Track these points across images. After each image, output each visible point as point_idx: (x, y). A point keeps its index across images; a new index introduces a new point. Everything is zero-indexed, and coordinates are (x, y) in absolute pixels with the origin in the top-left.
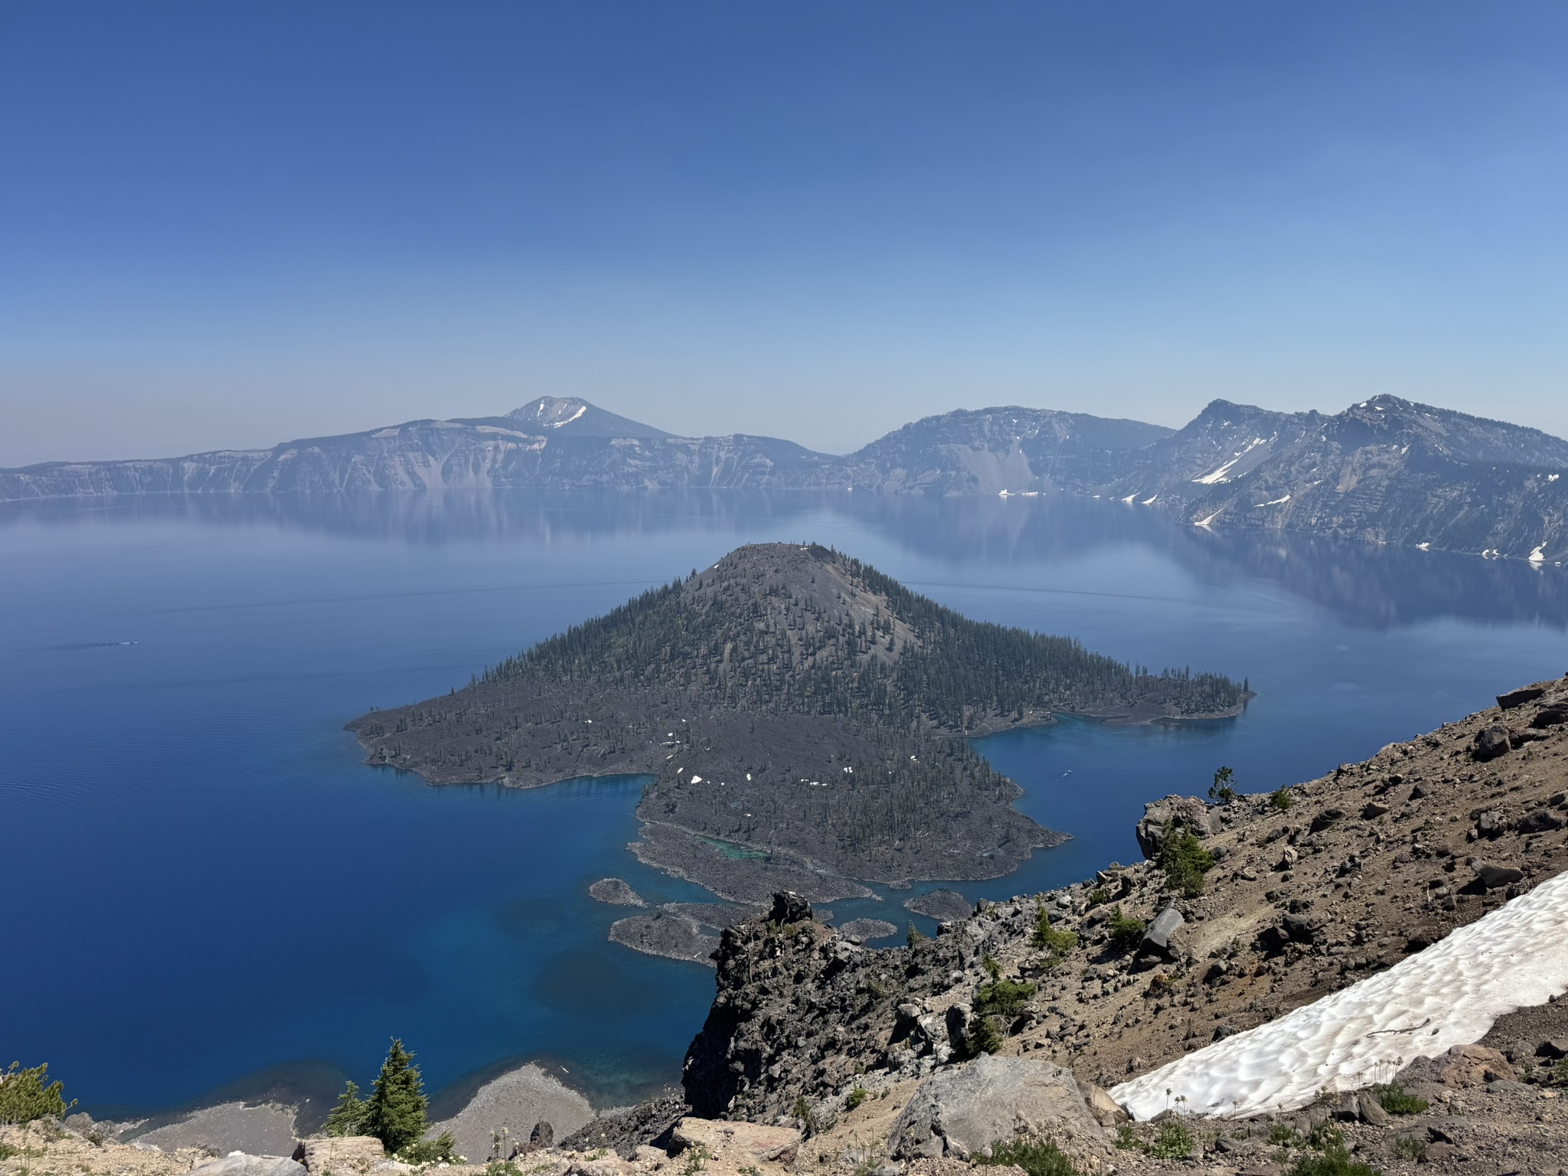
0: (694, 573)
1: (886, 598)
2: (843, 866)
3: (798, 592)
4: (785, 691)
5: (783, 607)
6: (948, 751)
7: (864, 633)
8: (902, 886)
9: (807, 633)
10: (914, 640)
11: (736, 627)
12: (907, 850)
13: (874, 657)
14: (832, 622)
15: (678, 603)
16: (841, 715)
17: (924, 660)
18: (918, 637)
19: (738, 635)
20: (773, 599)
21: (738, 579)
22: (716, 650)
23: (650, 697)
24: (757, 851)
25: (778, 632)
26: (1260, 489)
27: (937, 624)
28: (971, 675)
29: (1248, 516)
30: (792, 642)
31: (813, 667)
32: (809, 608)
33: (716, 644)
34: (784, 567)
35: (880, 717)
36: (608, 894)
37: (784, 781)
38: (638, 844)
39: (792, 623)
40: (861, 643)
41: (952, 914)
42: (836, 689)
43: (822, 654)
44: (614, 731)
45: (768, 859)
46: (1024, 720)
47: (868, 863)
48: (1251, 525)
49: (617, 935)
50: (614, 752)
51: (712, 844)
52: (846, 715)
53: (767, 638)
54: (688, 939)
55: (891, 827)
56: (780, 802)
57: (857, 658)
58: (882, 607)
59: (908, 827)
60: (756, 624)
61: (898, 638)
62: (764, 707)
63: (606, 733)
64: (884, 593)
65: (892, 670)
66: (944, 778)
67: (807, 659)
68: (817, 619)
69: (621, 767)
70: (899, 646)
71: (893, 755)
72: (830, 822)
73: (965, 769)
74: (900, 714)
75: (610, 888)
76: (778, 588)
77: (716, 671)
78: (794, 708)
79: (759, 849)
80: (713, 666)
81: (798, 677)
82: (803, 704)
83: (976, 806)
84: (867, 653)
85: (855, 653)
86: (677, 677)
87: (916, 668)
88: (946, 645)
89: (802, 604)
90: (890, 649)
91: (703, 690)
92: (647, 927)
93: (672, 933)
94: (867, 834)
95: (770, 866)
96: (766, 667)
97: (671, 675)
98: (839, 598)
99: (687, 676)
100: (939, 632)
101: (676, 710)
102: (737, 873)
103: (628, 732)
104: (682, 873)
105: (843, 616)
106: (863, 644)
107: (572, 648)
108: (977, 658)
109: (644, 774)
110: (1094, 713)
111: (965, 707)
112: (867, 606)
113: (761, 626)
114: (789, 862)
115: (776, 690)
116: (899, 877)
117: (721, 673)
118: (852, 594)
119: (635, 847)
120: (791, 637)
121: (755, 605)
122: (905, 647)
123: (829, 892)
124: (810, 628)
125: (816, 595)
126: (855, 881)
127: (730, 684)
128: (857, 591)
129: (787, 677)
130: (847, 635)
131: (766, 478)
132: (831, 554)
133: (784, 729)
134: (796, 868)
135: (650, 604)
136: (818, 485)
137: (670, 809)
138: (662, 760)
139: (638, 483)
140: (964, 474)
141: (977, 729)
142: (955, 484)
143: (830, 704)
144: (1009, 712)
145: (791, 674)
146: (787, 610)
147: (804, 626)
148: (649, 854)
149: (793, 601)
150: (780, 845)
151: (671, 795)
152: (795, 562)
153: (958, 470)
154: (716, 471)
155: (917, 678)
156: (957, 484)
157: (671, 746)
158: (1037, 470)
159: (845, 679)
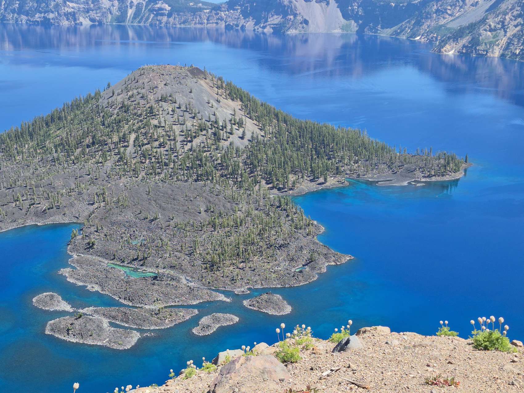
0: (109, 86)
1: (241, 103)
2: (205, 280)
3: (181, 99)
4: (172, 166)
5: (170, 109)
6: (278, 205)
7: (225, 127)
8: (243, 292)
9: (186, 127)
10: (259, 131)
11: (138, 123)
12: (247, 269)
13: (231, 144)
14: (204, 120)
15: (98, 106)
16: (209, 182)
17: (265, 145)
18: (261, 129)
19: (139, 128)
20: (163, 103)
21: (139, 90)
22: (124, 139)
23: (78, 171)
24: (150, 272)
25: (167, 126)
26: (485, 30)
27: (275, 121)
28: (295, 155)
29: (477, 48)
30: (177, 134)
31: (191, 150)
32: (188, 110)
33: (124, 135)
34: (172, 81)
35: (235, 183)
36: (46, 303)
37: (169, 226)
38: (68, 270)
39: (177, 121)
40: (223, 134)
41: (274, 308)
42: (205, 164)
43: (196, 142)
44: (53, 194)
45: (155, 278)
46: (328, 184)
47: (222, 278)
48: (479, 54)
49: (52, 330)
50: (52, 208)
51: (119, 268)
52: (212, 181)
53: (160, 130)
54: (100, 331)
55: (238, 255)
56: (166, 240)
57: (220, 144)
58: (237, 110)
59: (249, 254)
60: (151, 121)
61: (249, 130)
62: (157, 177)
63: (46, 195)
64: (239, 99)
65: (243, 152)
66: (274, 222)
67: (186, 145)
68: (194, 118)
69: (58, 219)
70: (248, 136)
71: (242, 207)
72: (198, 252)
73: (288, 216)
74: (248, 181)
75: (47, 299)
76: (167, 96)
77: (124, 154)
78: (177, 178)
79: (150, 271)
80: (122, 150)
81: (180, 157)
82: (183, 175)
83: (293, 239)
84: (227, 140)
85: (219, 139)
86: (97, 157)
87: (259, 150)
88: (280, 135)
89: (183, 108)
90: (242, 138)
91: (115, 166)
92: (72, 324)
93: (89, 327)
94: (221, 260)
95: (156, 282)
96: (159, 150)
97: (92, 155)
98: (209, 103)
99: (104, 156)
100: (275, 127)
101: (96, 179)
102: (134, 287)
103: (62, 195)
104: (97, 288)
105: (211, 116)
106: (225, 134)
107: (23, 137)
108: (299, 144)
109: (74, 223)
110: (372, 178)
111: (290, 176)
112: (227, 109)
113: (155, 122)
114: (169, 279)
115: (165, 165)
116: (241, 286)
117: (128, 154)
118: (217, 101)
119: (65, 272)
120: (176, 130)
121: (151, 108)
122: (252, 137)
123: (195, 297)
124: (189, 124)
125: (193, 102)
126: (213, 290)
127: (134, 162)
128: (221, 99)
129: (173, 157)
130: (214, 129)
131: (165, 19)
132: (203, 73)
133: (170, 192)
134: (174, 283)
135: (78, 107)
136: (202, 24)
137: (90, 246)
138: (86, 213)
139: (75, 20)
140: (299, 18)
141: (296, 190)
142: (292, 25)
143: (202, 175)
144: (318, 178)
145: (176, 154)
146: (173, 111)
147: (185, 122)
148: (75, 276)
149: (177, 105)
150: (164, 268)
151: (92, 236)
152: (178, 80)
153: (295, 15)
154: (130, 12)
155: (260, 156)
156: (294, 25)
157: (92, 204)
158: (346, 16)
159: (211, 157)
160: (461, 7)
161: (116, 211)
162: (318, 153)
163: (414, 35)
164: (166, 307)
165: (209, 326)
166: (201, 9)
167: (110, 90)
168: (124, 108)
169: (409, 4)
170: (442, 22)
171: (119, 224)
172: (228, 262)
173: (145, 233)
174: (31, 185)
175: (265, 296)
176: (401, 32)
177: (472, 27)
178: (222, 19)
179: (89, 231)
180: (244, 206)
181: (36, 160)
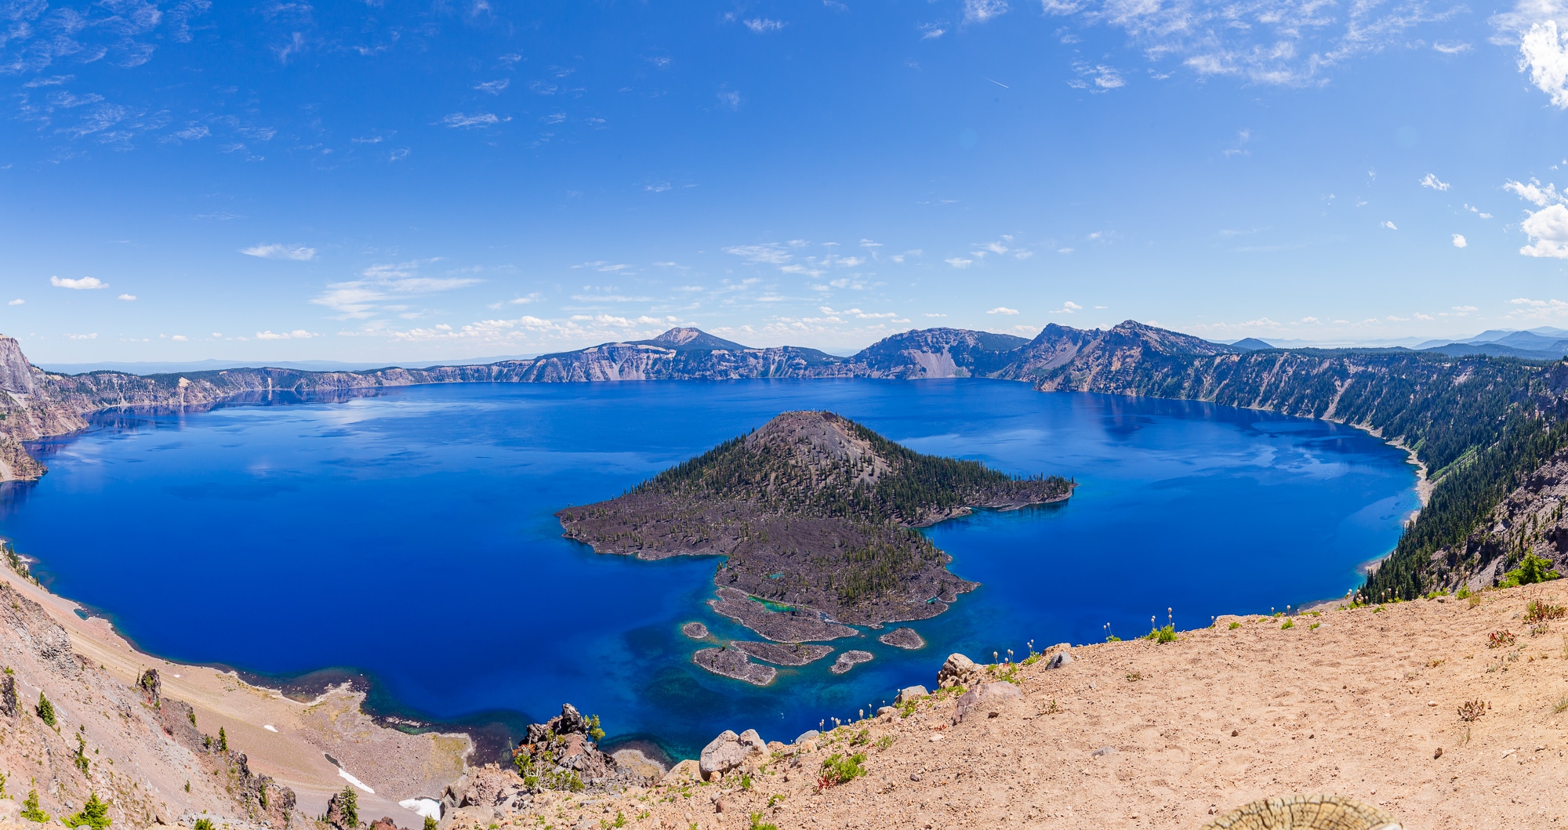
0: (753, 430)
1: (870, 442)
2: (841, 616)
3: (815, 441)
4: (807, 503)
5: (806, 450)
6: (908, 537)
7: (856, 465)
8: (878, 626)
9: (821, 466)
10: (886, 468)
11: (778, 462)
12: (881, 603)
13: (862, 480)
14: (836, 459)
15: (743, 448)
16: (842, 517)
17: (893, 480)
18: (888, 466)
19: (779, 467)
21: (779, 433)
22: (766, 477)
23: (725, 507)
25: (803, 466)
26: (1075, 370)
28: (921, 488)
29: (1070, 384)
30: (812, 472)
31: (825, 487)
32: (822, 450)
33: (766, 475)
34: (807, 425)
35: (867, 518)
36: (694, 632)
37: (806, 560)
38: (715, 601)
39: (812, 460)
40: (854, 471)
41: (908, 643)
42: (839, 501)
43: (830, 480)
44: (703, 527)
45: (793, 613)
46: (952, 514)
47: (857, 613)
48: (1072, 389)
49: (698, 660)
50: (701, 541)
51: (759, 602)
52: (845, 518)
53: (797, 470)
54: (741, 665)
55: (871, 589)
56: (803, 575)
57: (852, 481)
58: (866, 449)
59: (882, 588)
60: (790, 461)
61: (878, 467)
62: (795, 513)
63: (697, 528)
64: (868, 439)
65: (873, 488)
66: (905, 554)
67: (821, 482)
68: (827, 457)
69: (706, 550)
70: (877, 472)
72: (833, 587)
73: (917, 548)
74: (879, 515)
75: (695, 629)
76: (803, 438)
77: (765, 491)
78: (813, 514)
80: (763, 488)
81: (815, 494)
82: (818, 511)
83: (924, 571)
84: (858, 477)
85: (850, 477)
86: (742, 495)
87: (888, 485)
88: (906, 470)
89: (818, 448)
90: (871, 475)
91: (758, 502)
92: (716, 656)
93: (731, 661)
94: (856, 594)
95: (794, 617)
96: (796, 488)
97: (738, 493)
98: (840, 443)
99: (748, 493)
100: (902, 463)
101: (741, 515)
102: (774, 622)
103: (711, 529)
104: (740, 620)
105: (843, 455)
106: (856, 472)
107: (680, 475)
108: (924, 477)
109: (720, 555)
111: (917, 508)
112: (857, 448)
113: (793, 462)
114: (806, 614)
115: (802, 502)
116: (876, 620)
117: (769, 492)
118: (848, 441)
119: (712, 602)
120: (811, 469)
121: (789, 449)
122: (881, 473)
123: (831, 633)
124: (823, 463)
125: (827, 443)
126: (849, 626)
127: (774, 499)
128: (851, 439)
129: (809, 494)
130: (846, 467)
131: (802, 372)
132: (836, 417)
133: (806, 527)
134: (811, 619)
135: (727, 449)
136: (833, 375)
137: (733, 581)
138: (731, 547)
139: (727, 375)
140: (918, 366)
141: (924, 522)
142: (912, 372)
143: (835, 511)
144: (944, 509)
145: (811, 492)
146: (809, 452)
147: (819, 461)
148: (720, 608)
149: (812, 446)
150: (801, 603)
151: (736, 569)
152: (814, 423)
153: (914, 364)
154: (773, 367)
155: (888, 492)
156: (914, 373)
157: (736, 539)
158: (958, 364)
159: (844, 494)
160: (1053, 353)
161: (757, 545)
162: (943, 486)
163: (1017, 376)
164: (803, 643)
165: (845, 664)
166: (832, 363)
167: (755, 433)
168: (766, 450)
169: (1011, 352)
170: (1039, 365)
171: (759, 558)
172: (862, 597)
173: (783, 567)
174: (685, 518)
175: (899, 631)
176: (1006, 374)
177: (1063, 368)
178: (850, 370)
179: (733, 564)
180: (875, 540)
181: (691, 496)
